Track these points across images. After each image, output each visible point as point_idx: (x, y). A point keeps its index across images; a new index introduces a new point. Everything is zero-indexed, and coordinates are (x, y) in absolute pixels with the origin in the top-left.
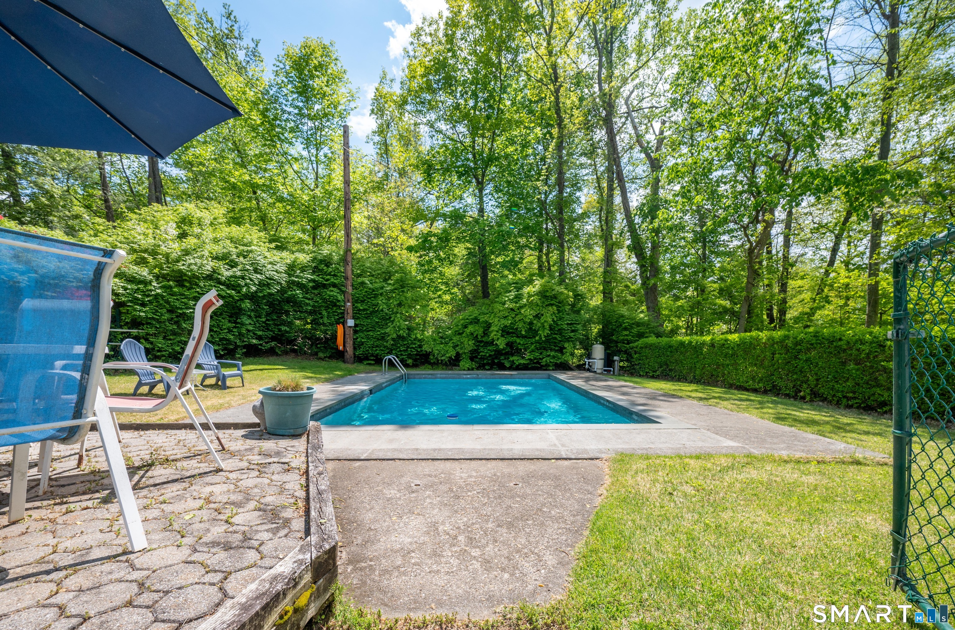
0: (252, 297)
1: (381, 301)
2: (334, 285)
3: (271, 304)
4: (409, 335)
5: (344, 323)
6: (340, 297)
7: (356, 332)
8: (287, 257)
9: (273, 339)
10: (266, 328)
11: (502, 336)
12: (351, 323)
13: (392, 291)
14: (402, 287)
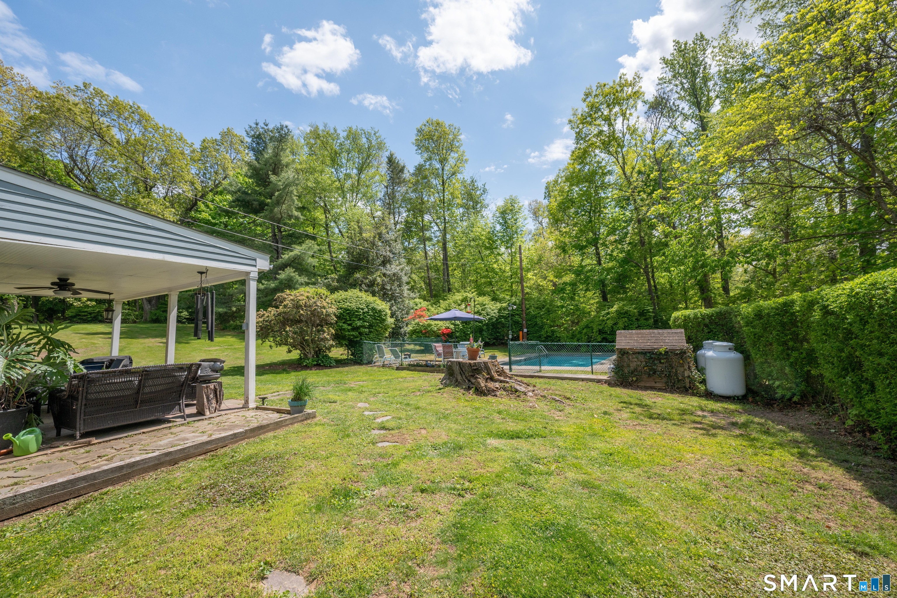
0: (487, 325)
1: (538, 320)
2: (517, 314)
3: (493, 325)
4: (553, 335)
5: (523, 331)
6: (520, 320)
7: (528, 334)
8: (498, 305)
9: (494, 339)
10: (491, 335)
11: (599, 334)
12: (525, 330)
13: (543, 314)
14: (549, 311)
